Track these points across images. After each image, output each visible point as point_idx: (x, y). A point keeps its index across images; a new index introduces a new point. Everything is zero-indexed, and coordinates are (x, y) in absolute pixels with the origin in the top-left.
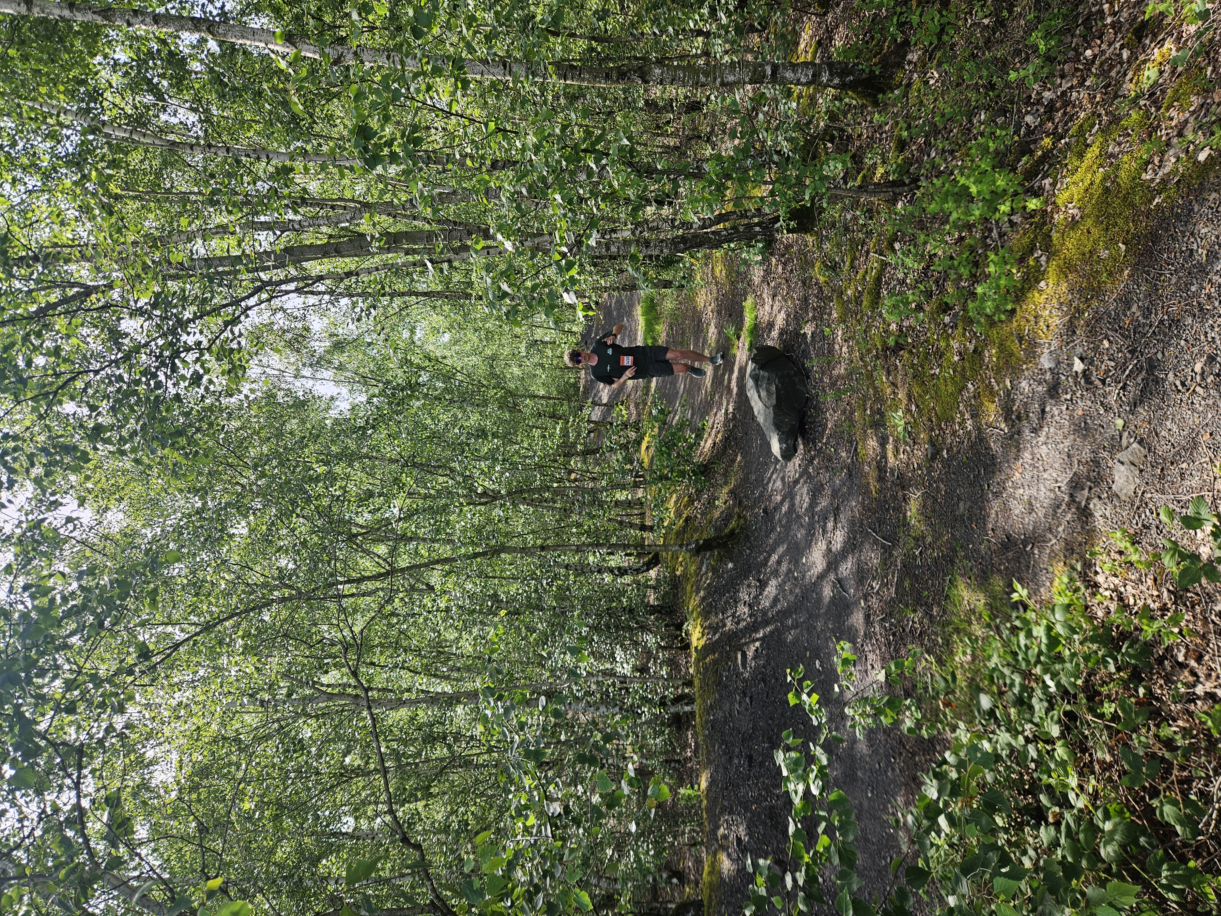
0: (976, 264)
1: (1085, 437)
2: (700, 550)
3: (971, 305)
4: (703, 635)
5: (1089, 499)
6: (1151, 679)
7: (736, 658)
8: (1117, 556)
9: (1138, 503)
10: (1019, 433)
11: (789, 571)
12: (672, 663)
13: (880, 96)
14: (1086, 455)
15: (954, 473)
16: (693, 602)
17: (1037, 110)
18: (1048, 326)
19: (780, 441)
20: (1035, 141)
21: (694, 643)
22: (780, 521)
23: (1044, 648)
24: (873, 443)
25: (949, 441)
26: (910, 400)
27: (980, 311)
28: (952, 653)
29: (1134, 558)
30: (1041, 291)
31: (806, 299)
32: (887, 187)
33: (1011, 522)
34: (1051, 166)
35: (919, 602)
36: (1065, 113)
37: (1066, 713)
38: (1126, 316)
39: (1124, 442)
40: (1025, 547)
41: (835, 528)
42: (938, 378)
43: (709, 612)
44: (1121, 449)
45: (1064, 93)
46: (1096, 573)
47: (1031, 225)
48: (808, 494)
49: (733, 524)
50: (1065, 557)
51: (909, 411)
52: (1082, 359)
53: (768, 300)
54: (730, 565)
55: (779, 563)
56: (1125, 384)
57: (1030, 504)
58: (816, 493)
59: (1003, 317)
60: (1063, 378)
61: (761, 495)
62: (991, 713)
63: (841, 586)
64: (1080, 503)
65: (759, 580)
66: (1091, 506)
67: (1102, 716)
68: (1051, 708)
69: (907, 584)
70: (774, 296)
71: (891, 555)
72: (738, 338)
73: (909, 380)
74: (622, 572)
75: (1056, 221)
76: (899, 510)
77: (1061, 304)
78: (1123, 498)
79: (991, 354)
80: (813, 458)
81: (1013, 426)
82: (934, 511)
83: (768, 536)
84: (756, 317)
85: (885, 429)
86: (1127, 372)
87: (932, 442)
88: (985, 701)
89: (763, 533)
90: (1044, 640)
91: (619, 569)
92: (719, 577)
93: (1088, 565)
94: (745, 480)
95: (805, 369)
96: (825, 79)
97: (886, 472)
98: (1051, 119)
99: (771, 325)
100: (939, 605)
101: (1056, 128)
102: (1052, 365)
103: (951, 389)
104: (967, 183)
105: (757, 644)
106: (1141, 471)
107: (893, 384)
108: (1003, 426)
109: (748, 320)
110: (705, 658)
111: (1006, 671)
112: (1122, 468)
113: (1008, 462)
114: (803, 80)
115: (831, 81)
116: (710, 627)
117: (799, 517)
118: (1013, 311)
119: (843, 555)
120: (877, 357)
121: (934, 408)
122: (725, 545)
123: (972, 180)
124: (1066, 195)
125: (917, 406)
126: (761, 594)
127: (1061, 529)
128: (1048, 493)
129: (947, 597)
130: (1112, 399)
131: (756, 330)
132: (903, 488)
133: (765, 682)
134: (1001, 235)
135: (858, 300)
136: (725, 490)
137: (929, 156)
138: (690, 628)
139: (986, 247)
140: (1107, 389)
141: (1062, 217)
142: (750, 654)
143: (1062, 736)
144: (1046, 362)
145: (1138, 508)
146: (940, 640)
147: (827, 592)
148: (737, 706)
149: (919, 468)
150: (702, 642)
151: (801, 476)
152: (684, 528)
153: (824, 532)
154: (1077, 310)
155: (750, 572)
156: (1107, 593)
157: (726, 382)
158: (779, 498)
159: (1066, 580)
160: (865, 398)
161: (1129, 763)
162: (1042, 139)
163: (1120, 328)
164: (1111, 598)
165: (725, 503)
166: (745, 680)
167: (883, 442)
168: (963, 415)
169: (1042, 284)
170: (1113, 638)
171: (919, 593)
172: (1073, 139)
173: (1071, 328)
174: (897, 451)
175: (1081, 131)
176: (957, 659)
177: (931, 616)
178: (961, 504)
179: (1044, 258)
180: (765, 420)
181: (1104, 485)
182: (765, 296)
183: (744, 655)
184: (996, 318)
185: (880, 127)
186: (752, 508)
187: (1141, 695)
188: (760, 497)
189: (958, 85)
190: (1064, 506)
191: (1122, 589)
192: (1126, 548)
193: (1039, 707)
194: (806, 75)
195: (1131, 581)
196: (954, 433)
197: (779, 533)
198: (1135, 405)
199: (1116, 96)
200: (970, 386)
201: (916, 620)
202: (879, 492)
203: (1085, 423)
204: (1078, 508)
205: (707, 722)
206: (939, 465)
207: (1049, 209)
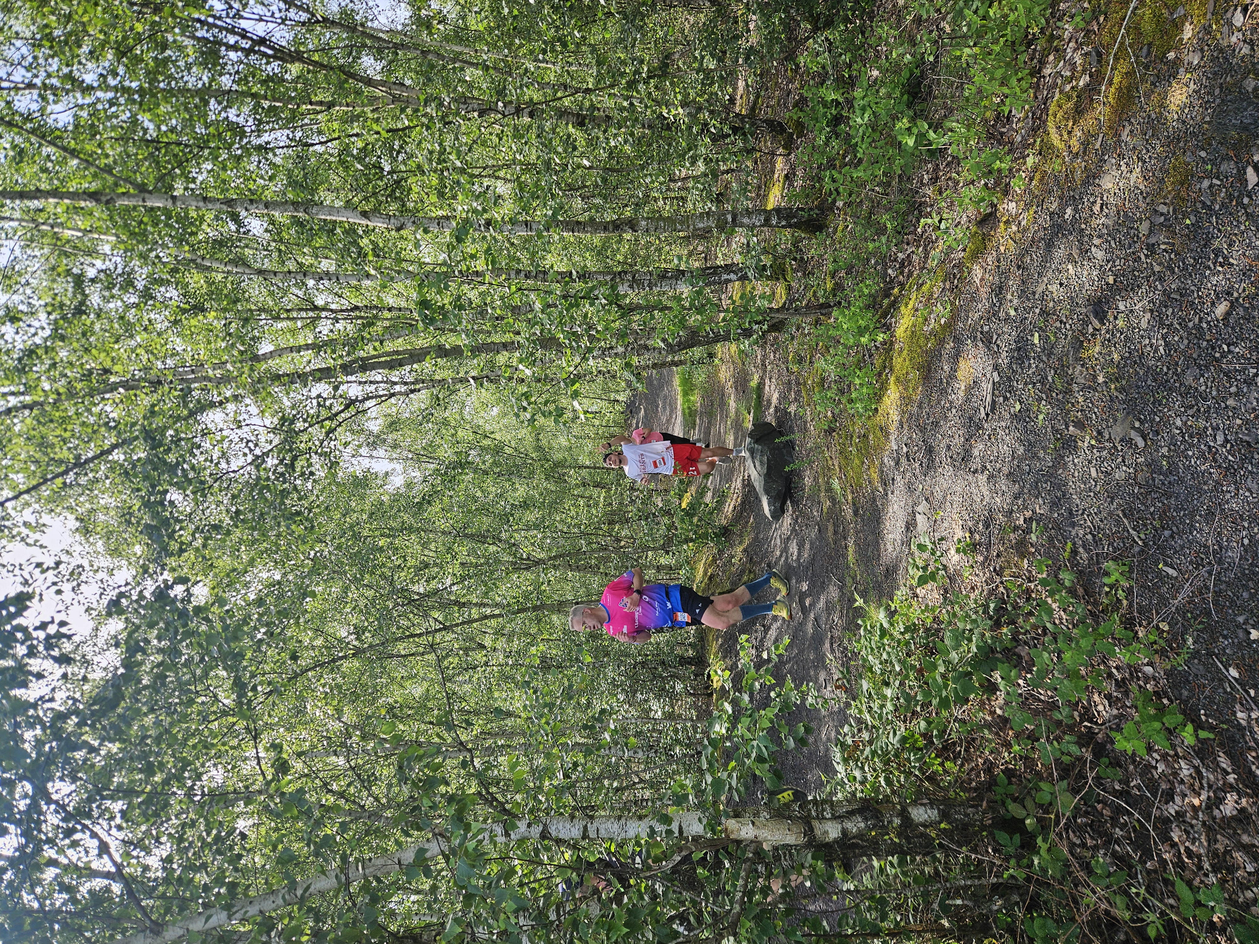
1: (909, 497)
10: (887, 494)
14: (910, 508)
15: (866, 525)
16: (714, 650)
17: (895, 266)
18: (892, 421)
20: (893, 288)
21: (714, 685)
24: (829, 504)
25: (862, 501)
30: (888, 397)
32: (816, 309)
33: (888, 557)
34: (896, 309)
36: (909, 270)
38: (921, 417)
40: (893, 572)
42: (852, 454)
45: (909, 255)
47: (884, 350)
48: (796, 547)
51: (841, 478)
52: (906, 444)
53: (767, 381)
56: (922, 462)
57: (894, 544)
58: (801, 546)
59: (871, 414)
60: (900, 457)
61: (766, 552)
70: (770, 378)
72: (749, 413)
73: (838, 455)
75: (894, 350)
76: (844, 555)
77: (897, 406)
80: (798, 518)
81: (884, 489)
82: (859, 554)
86: (922, 454)
87: (854, 502)
94: (756, 539)
95: (792, 442)
96: (774, 222)
97: (837, 526)
98: (902, 273)
99: (769, 403)
101: (904, 280)
102: (896, 448)
103: (858, 462)
107: (831, 458)
108: (881, 489)
112: (920, 517)
113: (884, 515)
114: (757, 224)
115: (780, 223)
118: (876, 409)
121: (853, 477)
124: (900, 332)
125: (845, 475)
128: (900, 536)
130: (917, 472)
131: (760, 406)
132: (845, 539)
134: (870, 355)
135: (814, 389)
136: (740, 549)
140: (916, 465)
141: (897, 347)
144: (893, 445)
149: (851, 522)
151: (791, 533)
152: (708, 585)
154: (903, 411)
158: (778, 553)
160: (824, 467)
162: (896, 287)
163: (919, 425)
165: (740, 560)
168: (865, 481)
169: (889, 392)
172: (907, 292)
173: (901, 424)
179: (889, 374)
180: (759, 485)
182: (765, 377)
184: (867, 415)
186: (759, 563)
190: (904, 544)
196: (863, 495)
198: (925, 475)
200: (865, 460)
203: (909, 487)
206: (858, 519)
207: (893, 340)
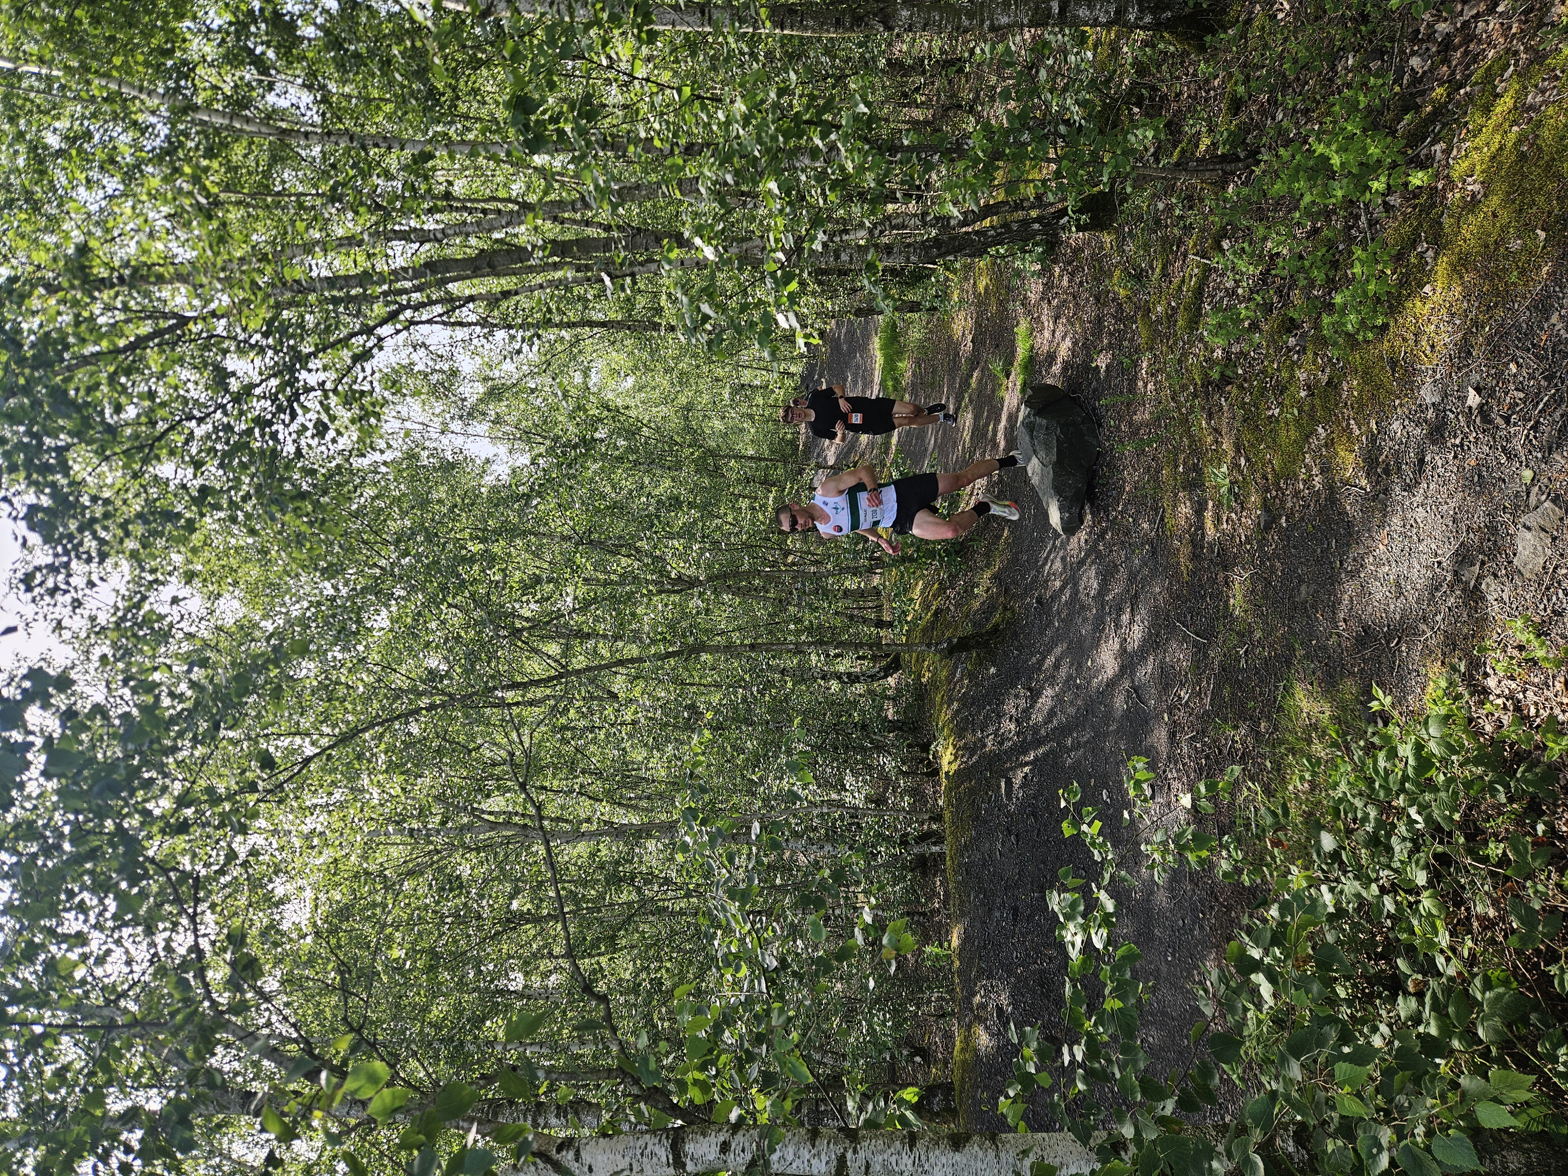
0: (1335, 265)
1: (1478, 494)
2: (953, 650)
3: (1326, 320)
4: (956, 758)
5: (1480, 578)
6: (1556, 813)
7: (999, 787)
8: (1516, 653)
9: (1547, 581)
10: (1386, 491)
11: (1070, 677)
12: (915, 792)
13: (1208, 38)
14: (1480, 519)
15: (1294, 547)
16: (945, 716)
17: (1428, 49)
18: (1433, 347)
19: (1061, 509)
20: (1423, 93)
21: (945, 768)
22: (1059, 613)
23: (1410, 771)
24: (1185, 510)
25: (1290, 505)
26: (1238, 451)
27: (1338, 328)
28: (1284, 781)
29: (1540, 653)
30: (1424, 299)
31: (1099, 320)
32: (1215, 163)
33: (1370, 609)
34: (1444, 125)
35: (1242, 715)
36: (1466, 53)
37: (1436, 856)
38: (1542, 329)
39: (1533, 500)
40: (1388, 643)
41: (1132, 621)
42: (1277, 421)
43: (965, 729)
44: (1527, 509)
45: (1466, 24)
46: (1486, 675)
47: (1414, 208)
48: (1097, 577)
49: (997, 617)
50: (1444, 654)
51: (1236, 466)
52: (1478, 390)
53: (1048, 324)
54: (992, 670)
55: (1056, 666)
56: (1538, 422)
57: (1398, 585)
58: (1107, 576)
59: (1370, 336)
60: (1452, 416)
61: (1035, 580)
62: (1335, 856)
63: (1138, 697)
64: (1467, 583)
65: (1030, 689)
66: (1483, 586)
67: (1485, 860)
68: (1416, 848)
69: (1226, 693)
70: (1057, 318)
71: (1205, 655)
72: (1008, 376)
73: (1237, 424)
74: (853, 679)
75: (1449, 202)
76: (1220, 597)
77: (1453, 315)
78: (1528, 575)
79: (1351, 386)
80: (1104, 532)
81: (1378, 483)
82: (1265, 597)
83: (1042, 633)
84: (1032, 347)
85: (1204, 491)
86: (1541, 406)
87: (1266, 506)
88: (1328, 842)
89: (1036, 630)
90: (1412, 762)
91: (849, 675)
92: (977, 685)
93: (1475, 664)
94: (1014, 561)
95: (1096, 415)
96: (1132, 17)
97: (1202, 548)
98: (1446, 61)
99: (1051, 357)
100: (1269, 719)
101: (1453, 73)
102: (1437, 399)
103: (1294, 434)
104: (1327, 152)
105: (1026, 769)
106: (1554, 539)
107: (1216, 430)
108: (1364, 482)
109: (1021, 352)
110: (958, 787)
111: (1358, 803)
112: (1528, 535)
113: (1369, 530)
114: (1103, 19)
115: (1141, 19)
116: (965, 747)
117: (1083, 607)
118: (1385, 327)
119: (1142, 654)
120: (1195, 395)
121: (1270, 461)
122: (986, 644)
123: (1334, 147)
124: (1465, 165)
125: (1248, 460)
126: (1032, 706)
127: (1439, 618)
128: (1423, 571)
129: (1280, 709)
130: (1517, 444)
131: (1032, 364)
132: (1225, 568)
133: (1035, 817)
134: (1372, 223)
135: (1171, 316)
136: (987, 575)
137: (1273, 119)
138: (939, 748)
139: (1351, 240)
140: (1512, 430)
141: (1458, 196)
142: (1017, 781)
143: (1430, 884)
144: (1428, 395)
145: (1548, 589)
146: (1269, 765)
147: (1119, 703)
148: (999, 846)
149: (1248, 540)
150: (954, 767)
151: (1087, 555)
152: (933, 623)
153: (1118, 626)
154: (1475, 323)
155: (1019, 679)
156: (1500, 701)
157: (990, 433)
158: (1058, 584)
159: (1443, 684)
160: (1176, 451)
161: (1520, 918)
162: (1433, 89)
163: (1534, 345)
164: (1505, 708)
165: (987, 591)
166: (1009, 815)
167: (1200, 509)
168: (1309, 469)
169: (1427, 289)
170: (1505, 760)
171: (1243, 705)
172: (1476, 88)
173: (1465, 349)
174: (1218, 520)
175: (1489, 77)
176: (1291, 788)
177: (1258, 733)
178: (1303, 588)
179: (1430, 253)
180: (1042, 481)
181: (1501, 559)
182: (1044, 318)
183: (1009, 783)
184: (1360, 338)
185: (1207, 81)
186: (1023, 597)
187: (1540, 833)
188: (1032, 583)
189: (1317, 19)
190: (1445, 588)
191: (1521, 696)
192: (1528, 641)
193: (1400, 849)
194: (1107, 12)
195: (1534, 685)
196: (1297, 494)
197: (1058, 629)
198: (1549, 449)
199: (1541, 25)
200: (1320, 430)
201: (1237, 738)
202: (1193, 574)
203: (1480, 476)
204: (1464, 590)
205: (960, 865)
206: (1274, 537)
207: (1440, 186)
